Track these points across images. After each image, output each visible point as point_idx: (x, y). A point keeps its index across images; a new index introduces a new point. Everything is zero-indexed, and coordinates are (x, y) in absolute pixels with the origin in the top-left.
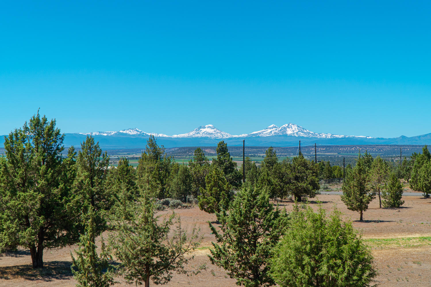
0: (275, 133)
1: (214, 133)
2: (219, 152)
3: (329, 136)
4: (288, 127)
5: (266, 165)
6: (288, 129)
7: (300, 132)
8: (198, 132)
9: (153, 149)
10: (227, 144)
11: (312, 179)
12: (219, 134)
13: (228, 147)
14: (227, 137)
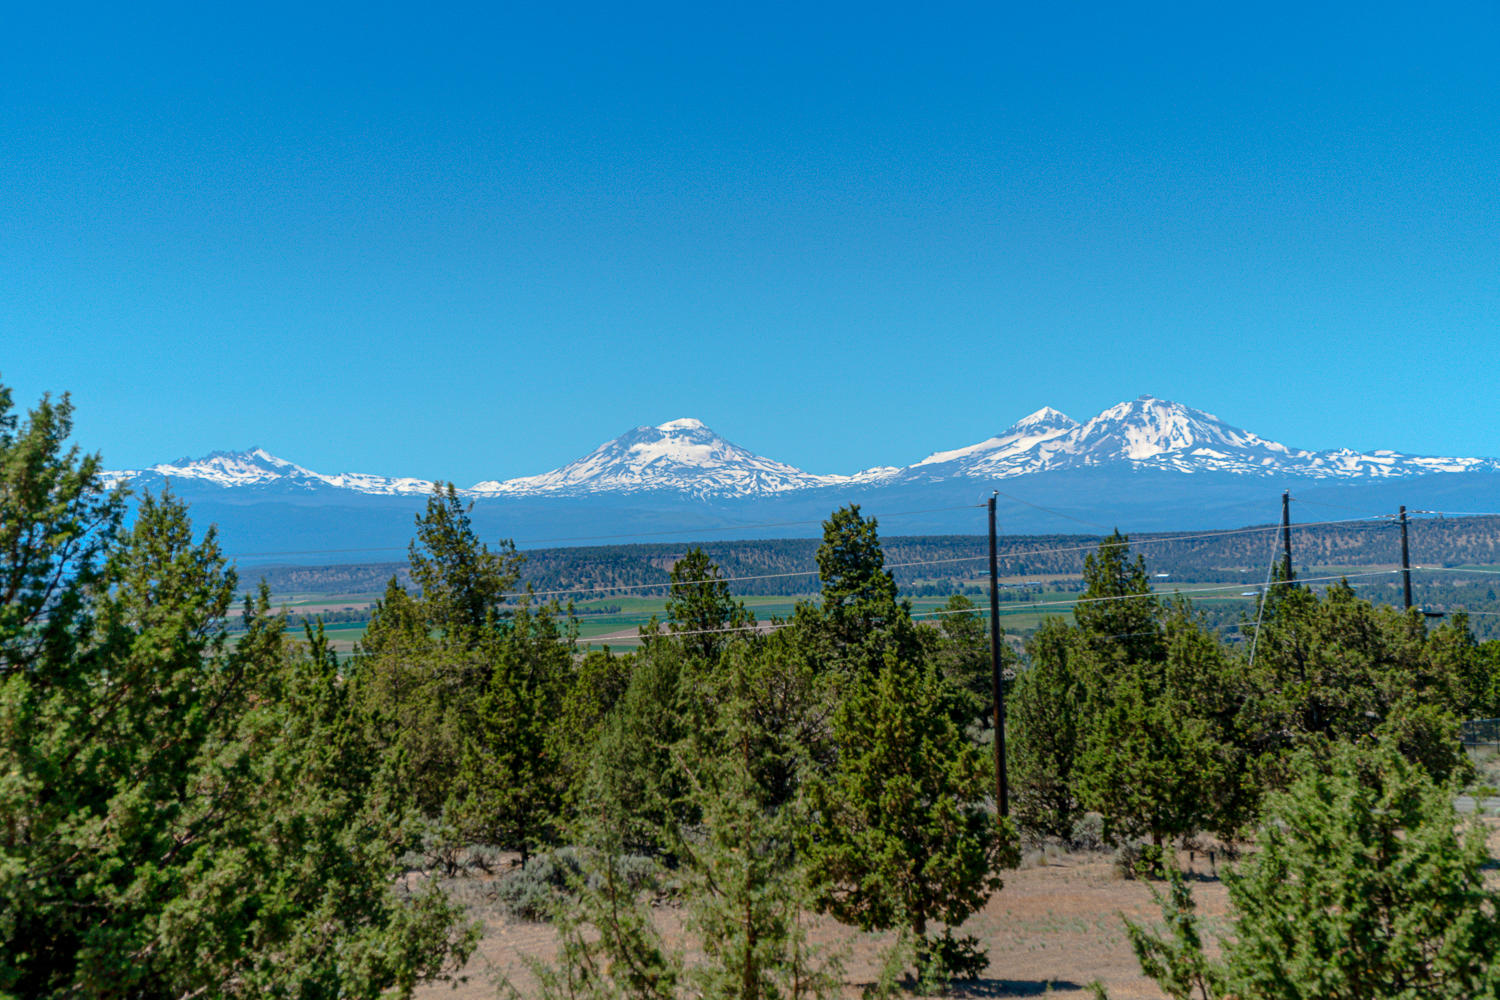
0: (1059, 456)
1: (710, 464)
2: (835, 573)
3: (1384, 464)
4: (1134, 419)
5: (1092, 642)
6: (1133, 433)
7: (1205, 446)
8: (617, 461)
9: (454, 566)
10: (874, 524)
11: (1420, 718)
12: (738, 473)
13: (883, 539)
14: (786, 487)
